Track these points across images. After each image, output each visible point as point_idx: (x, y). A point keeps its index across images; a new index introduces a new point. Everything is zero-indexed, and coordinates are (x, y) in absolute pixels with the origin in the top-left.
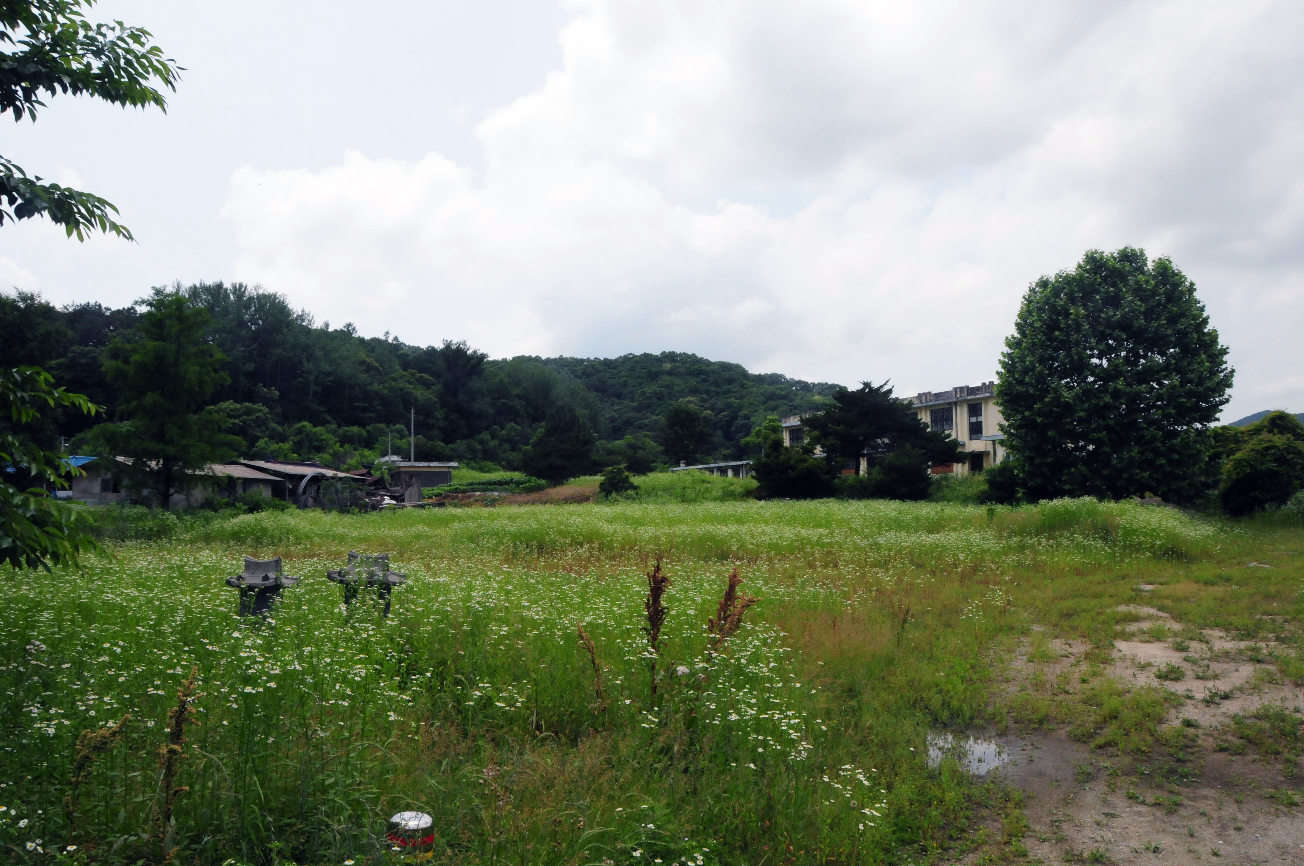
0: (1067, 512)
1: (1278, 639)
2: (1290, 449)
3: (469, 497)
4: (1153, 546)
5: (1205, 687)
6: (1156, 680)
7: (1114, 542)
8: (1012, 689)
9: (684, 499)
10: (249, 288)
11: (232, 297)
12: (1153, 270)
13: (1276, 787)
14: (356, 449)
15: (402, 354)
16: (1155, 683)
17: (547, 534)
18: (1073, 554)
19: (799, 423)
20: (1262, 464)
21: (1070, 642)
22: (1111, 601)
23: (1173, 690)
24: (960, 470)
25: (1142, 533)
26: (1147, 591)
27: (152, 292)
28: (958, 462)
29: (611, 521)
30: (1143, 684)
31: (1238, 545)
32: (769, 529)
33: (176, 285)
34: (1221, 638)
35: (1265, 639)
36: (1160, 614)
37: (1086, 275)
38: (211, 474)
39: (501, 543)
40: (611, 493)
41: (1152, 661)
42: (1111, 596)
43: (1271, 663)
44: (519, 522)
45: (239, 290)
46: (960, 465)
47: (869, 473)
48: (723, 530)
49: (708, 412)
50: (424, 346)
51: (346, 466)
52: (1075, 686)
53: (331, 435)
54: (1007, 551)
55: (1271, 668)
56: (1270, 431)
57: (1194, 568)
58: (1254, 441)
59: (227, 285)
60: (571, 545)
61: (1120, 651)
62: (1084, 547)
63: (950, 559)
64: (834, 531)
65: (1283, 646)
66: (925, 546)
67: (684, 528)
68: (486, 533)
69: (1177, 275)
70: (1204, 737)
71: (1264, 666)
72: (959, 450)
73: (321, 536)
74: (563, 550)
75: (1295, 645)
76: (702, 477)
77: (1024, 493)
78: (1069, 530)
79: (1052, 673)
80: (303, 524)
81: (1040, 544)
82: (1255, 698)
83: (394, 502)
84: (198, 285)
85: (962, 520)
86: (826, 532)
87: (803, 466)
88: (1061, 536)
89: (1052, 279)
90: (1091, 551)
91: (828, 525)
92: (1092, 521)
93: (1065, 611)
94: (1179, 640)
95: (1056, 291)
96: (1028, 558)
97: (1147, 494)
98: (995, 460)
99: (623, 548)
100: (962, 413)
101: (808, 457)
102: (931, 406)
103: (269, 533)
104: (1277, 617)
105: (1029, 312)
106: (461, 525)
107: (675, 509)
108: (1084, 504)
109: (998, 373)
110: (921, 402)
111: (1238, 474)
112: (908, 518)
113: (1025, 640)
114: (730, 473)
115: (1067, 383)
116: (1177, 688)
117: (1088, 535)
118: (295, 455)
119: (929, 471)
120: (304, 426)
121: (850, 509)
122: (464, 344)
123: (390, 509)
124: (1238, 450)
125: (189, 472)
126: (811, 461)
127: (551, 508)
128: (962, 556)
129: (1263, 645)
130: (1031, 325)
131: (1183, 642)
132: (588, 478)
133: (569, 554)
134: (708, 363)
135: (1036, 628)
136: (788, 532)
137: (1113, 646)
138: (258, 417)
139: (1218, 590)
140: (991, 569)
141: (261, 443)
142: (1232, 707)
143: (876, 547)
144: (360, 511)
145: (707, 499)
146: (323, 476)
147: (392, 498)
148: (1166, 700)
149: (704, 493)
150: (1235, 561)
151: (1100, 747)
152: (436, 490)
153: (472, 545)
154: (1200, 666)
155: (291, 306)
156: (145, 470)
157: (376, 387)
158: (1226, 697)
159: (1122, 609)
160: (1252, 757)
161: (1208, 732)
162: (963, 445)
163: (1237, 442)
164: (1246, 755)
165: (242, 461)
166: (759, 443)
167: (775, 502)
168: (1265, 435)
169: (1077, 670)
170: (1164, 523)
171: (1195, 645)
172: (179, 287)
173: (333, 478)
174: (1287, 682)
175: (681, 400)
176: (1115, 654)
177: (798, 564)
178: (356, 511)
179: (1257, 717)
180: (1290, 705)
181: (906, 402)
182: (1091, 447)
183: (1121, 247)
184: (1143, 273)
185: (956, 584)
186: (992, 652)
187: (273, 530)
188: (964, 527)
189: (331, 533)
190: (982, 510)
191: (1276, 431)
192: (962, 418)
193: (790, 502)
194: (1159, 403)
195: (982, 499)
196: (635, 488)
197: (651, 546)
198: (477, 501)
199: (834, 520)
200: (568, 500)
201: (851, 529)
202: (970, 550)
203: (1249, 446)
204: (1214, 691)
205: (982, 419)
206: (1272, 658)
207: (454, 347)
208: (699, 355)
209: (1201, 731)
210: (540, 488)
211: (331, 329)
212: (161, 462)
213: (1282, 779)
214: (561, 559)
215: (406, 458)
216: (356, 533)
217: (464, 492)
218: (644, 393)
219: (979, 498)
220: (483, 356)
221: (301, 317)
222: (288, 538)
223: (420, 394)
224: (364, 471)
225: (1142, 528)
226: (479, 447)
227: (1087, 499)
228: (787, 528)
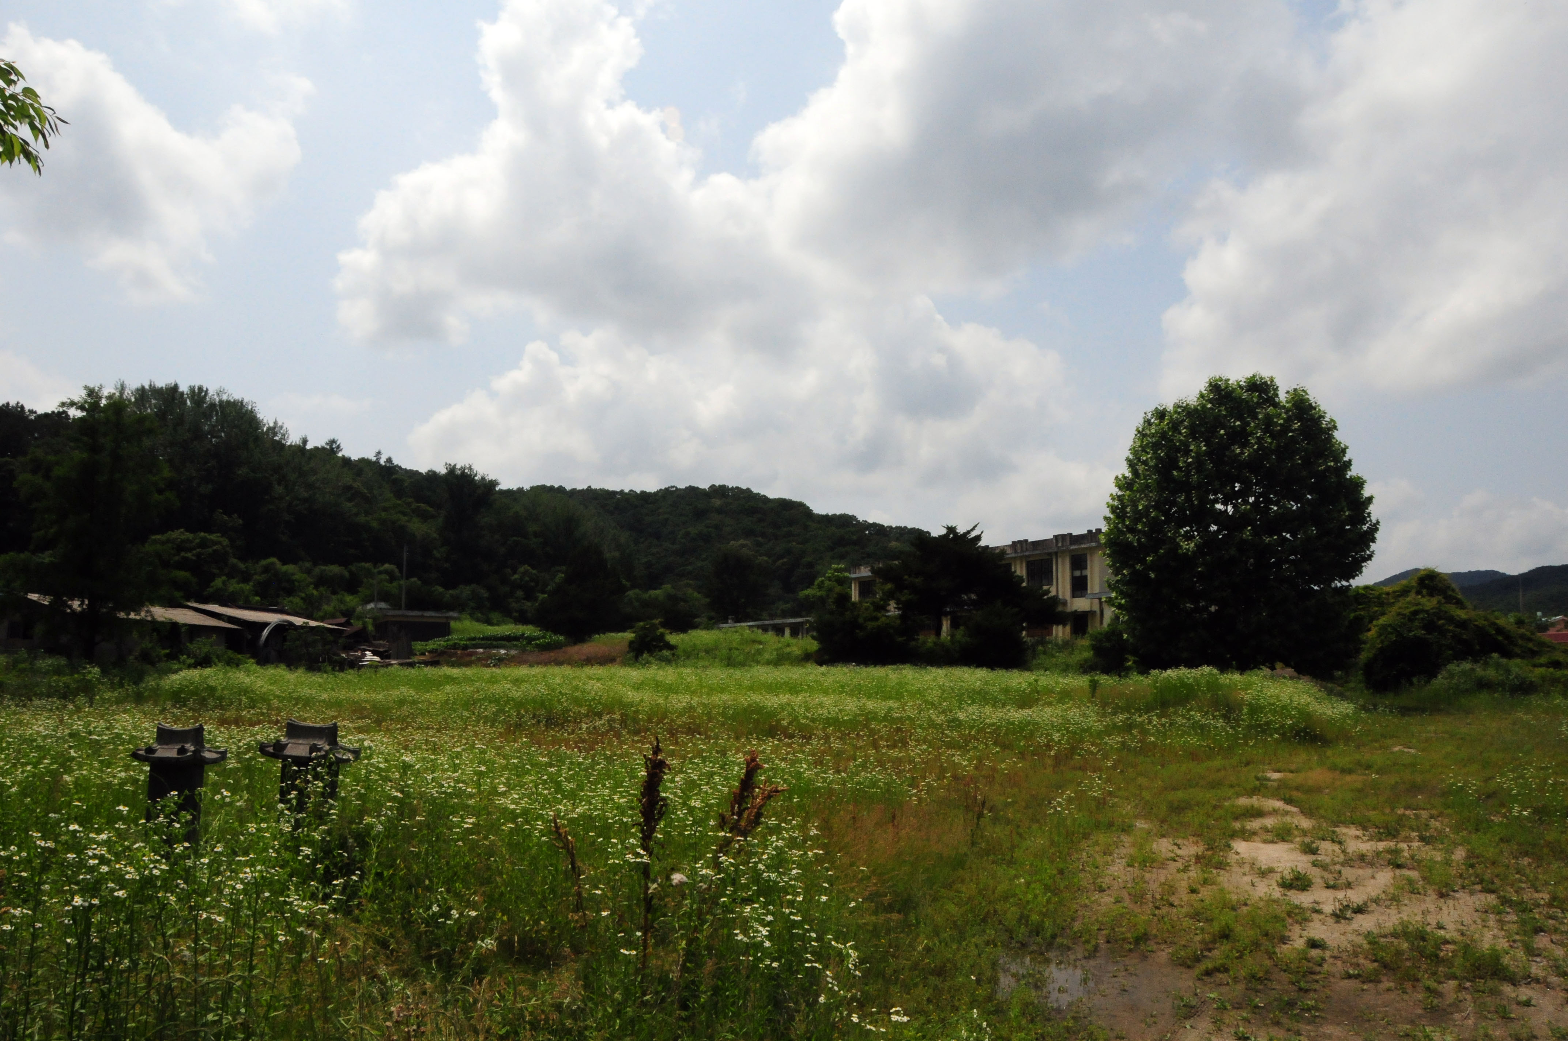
0: (1183, 684)
1: (1422, 839)
2: (1439, 614)
3: (471, 655)
4: (1283, 726)
5: (1335, 899)
6: (1277, 888)
7: (1237, 721)
8: (1107, 900)
9: (730, 662)
10: (211, 392)
11: (188, 402)
12: (1287, 402)
13: (1412, 1022)
14: (334, 593)
15: (396, 479)
16: (1277, 893)
17: (559, 701)
18: (1189, 735)
19: (869, 574)
20: (1410, 631)
21: (1179, 841)
22: (1230, 792)
23: (1297, 902)
24: (1060, 632)
25: (1270, 710)
26: (1274, 781)
27: (84, 393)
28: (1058, 624)
29: (638, 687)
30: (1262, 895)
31: (1381, 726)
32: (828, 700)
33: (119, 386)
34: (1357, 837)
35: (1407, 839)
36: (1289, 808)
37: (1209, 406)
38: (149, 618)
39: (501, 711)
40: (642, 653)
41: (1275, 865)
42: (1232, 786)
43: (1413, 868)
44: (525, 686)
45: (198, 395)
46: (1060, 627)
47: (952, 636)
48: (772, 701)
49: (765, 558)
50: (423, 470)
51: (321, 614)
52: (1182, 896)
53: (305, 575)
54: (1109, 731)
55: (1414, 874)
56: (1418, 593)
57: (1329, 753)
58: (1400, 604)
59: (184, 388)
60: (587, 716)
61: (1237, 853)
62: (1202, 727)
63: (1043, 741)
64: (906, 704)
65: (1427, 847)
66: (1013, 723)
67: (725, 697)
68: (484, 699)
69: (1315, 409)
70: (1331, 960)
71: (1405, 872)
72: (1060, 609)
73: (280, 699)
74: (577, 722)
75: (1440, 846)
76: (753, 636)
77: (1134, 662)
78: (1184, 706)
79: (1155, 880)
80: (259, 683)
81: (1150, 722)
82: (1393, 911)
83: (377, 659)
84: (147, 387)
85: (1058, 693)
86: (896, 705)
87: (871, 625)
88: (1175, 713)
89: (1170, 408)
90: (1209, 731)
91: (899, 697)
92: (1212, 696)
93: (1176, 804)
94: (1307, 840)
95: (1175, 426)
96: (1133, 740)
97: (1279, 665)
98: (1101, 622)
99: (650, 720)
100: (1063, 564)
101: (879, 615)
102: (1026, 556)
103: (217, 694)
104: (1422, 812)
105: (1144, 449)
106: (455, 688)
107: (718, 674)
108: (1202, 675)
109: (1106, 518)
110: (1016, 552)
111: (1382, 642)
112: (994, 689)
113: (1125, 838)
114: (787, 632)
115: (1186, 532)
116: (1303, 900)
117: (1207, 713)
118: (258, 598)
119: (1024, 633)
120: (273, 564)
121: (928, 677)
122: (470, 468)
123: (371, 666)
124: (1383, 614)
125: (122, 615)
126: (883, 619)
127: (567, 670)
128: (1056, 736)
129: (1404, 846)
130: (1145, 463)
131: (1313, 842)
132: (613, 634)
133: (584, 726)
134: (765, 499)
135: (1141, 824)
136: (851, 705)
137: (1229, 846)
138: (215, 551)
139: (1355, 780)
140: (1092, 753)
141: (218, 582)
142: (1365, 923)
143: (955, 724)
144: (333, 670)
145: (758, 662)
146: (291, 624)
147: (375, 653)
148: (1289, 914)
149: (754, 655)
150: (1377, 745)
151: (1208, 973)
152: (432, 645)
153: (466, 714)
154: (1331, 873)
155: (260, 416)
156: (64, 612)
157: (362, 519)
158: (1359, 910)
159: (1243, 801)
160: (1386, 984)
161: (1336, 953)
162: (1065, 603)
163: (1381, 604)
164: (1379, 982)
165: (189, 604)
166: (821, 597)
167: (839, 668)
168: (1412, 597)
169: (1185, 876)
170: (1296, 698)
171: (1326, 847)
172: (123, 388)
173: (301, 627)
174: (1430, 892)
175: (732, 543)
176: (1232, 858)
177: (861, 743)
178: (329, 668)
179: (1395, 935)
180: (1432, 920)
181: (997, 551)
182: (1213, 609)
183: (1249, 375)
184: (1276, 405)
185: (1049, 770)
186: (1084, 854)
187: (223, 689)
188: (1061, 701)
189: (295, 695)
190: (1082, 681)
191: (1424, 591)
192: (1063, 571)
193: (858, 669)
194: (1292, 557)
195: (1086, 668)
196: (671, 647)
197: (684, 719)
198: (479, 660)
199: (907, 691)
200: (589, 661)
201: (926, 702)
202: (1067, 729)
203: (1395, 609)
204: (1345, 903)
205: (1088, 572)
206: (1416, 863)
207: (458, 472)
208: (755, 490)
209: (1328, 954)
210: (557, 646)
211: (309, 446)
212: (86, 602)
213: (1420, 1011)
214: (573, 732)
215: (396, 606)
216: (325, 696)
217: (465, 648)
218: (688, 534)
219: (1081, 666)
220: (494, 483)
221: (273, 430)
222: (240, 700)
223: (417, 527)
224: (343, 620)
225: (1270, 704)
226: (485, 594)
227: (1206, 669)
228: (849, 700)
